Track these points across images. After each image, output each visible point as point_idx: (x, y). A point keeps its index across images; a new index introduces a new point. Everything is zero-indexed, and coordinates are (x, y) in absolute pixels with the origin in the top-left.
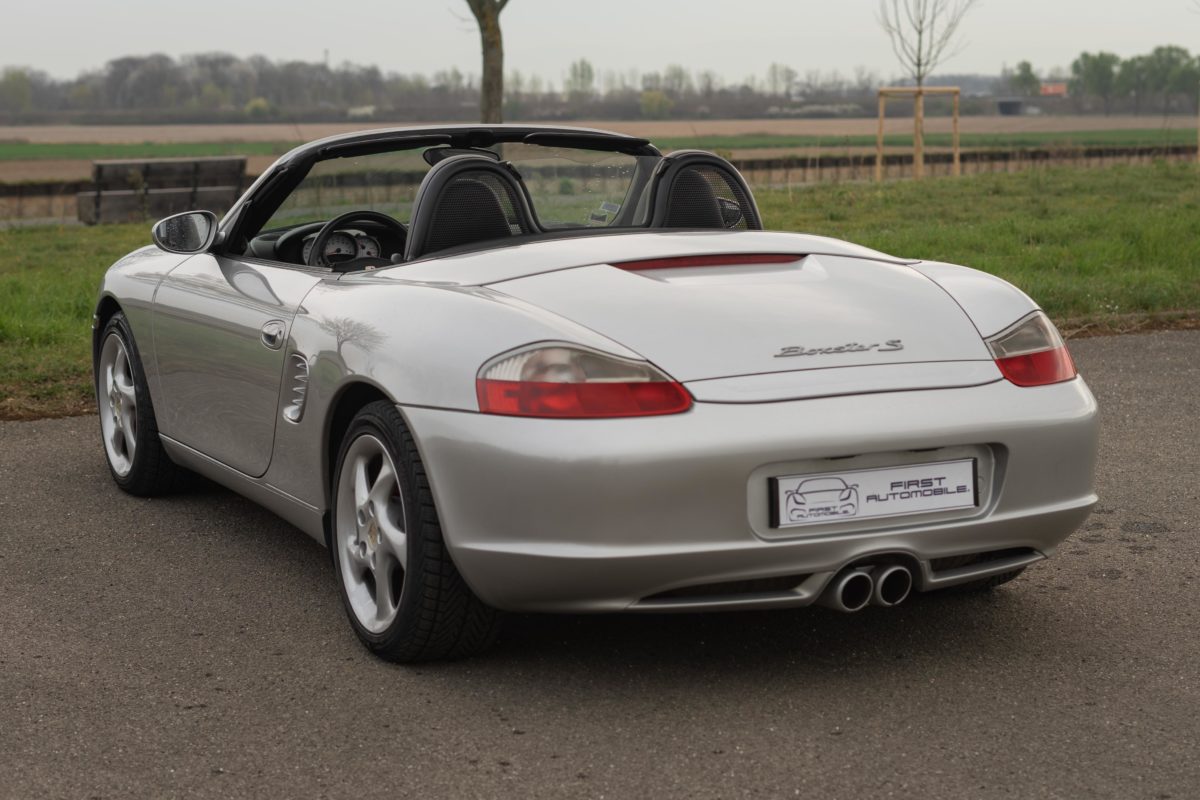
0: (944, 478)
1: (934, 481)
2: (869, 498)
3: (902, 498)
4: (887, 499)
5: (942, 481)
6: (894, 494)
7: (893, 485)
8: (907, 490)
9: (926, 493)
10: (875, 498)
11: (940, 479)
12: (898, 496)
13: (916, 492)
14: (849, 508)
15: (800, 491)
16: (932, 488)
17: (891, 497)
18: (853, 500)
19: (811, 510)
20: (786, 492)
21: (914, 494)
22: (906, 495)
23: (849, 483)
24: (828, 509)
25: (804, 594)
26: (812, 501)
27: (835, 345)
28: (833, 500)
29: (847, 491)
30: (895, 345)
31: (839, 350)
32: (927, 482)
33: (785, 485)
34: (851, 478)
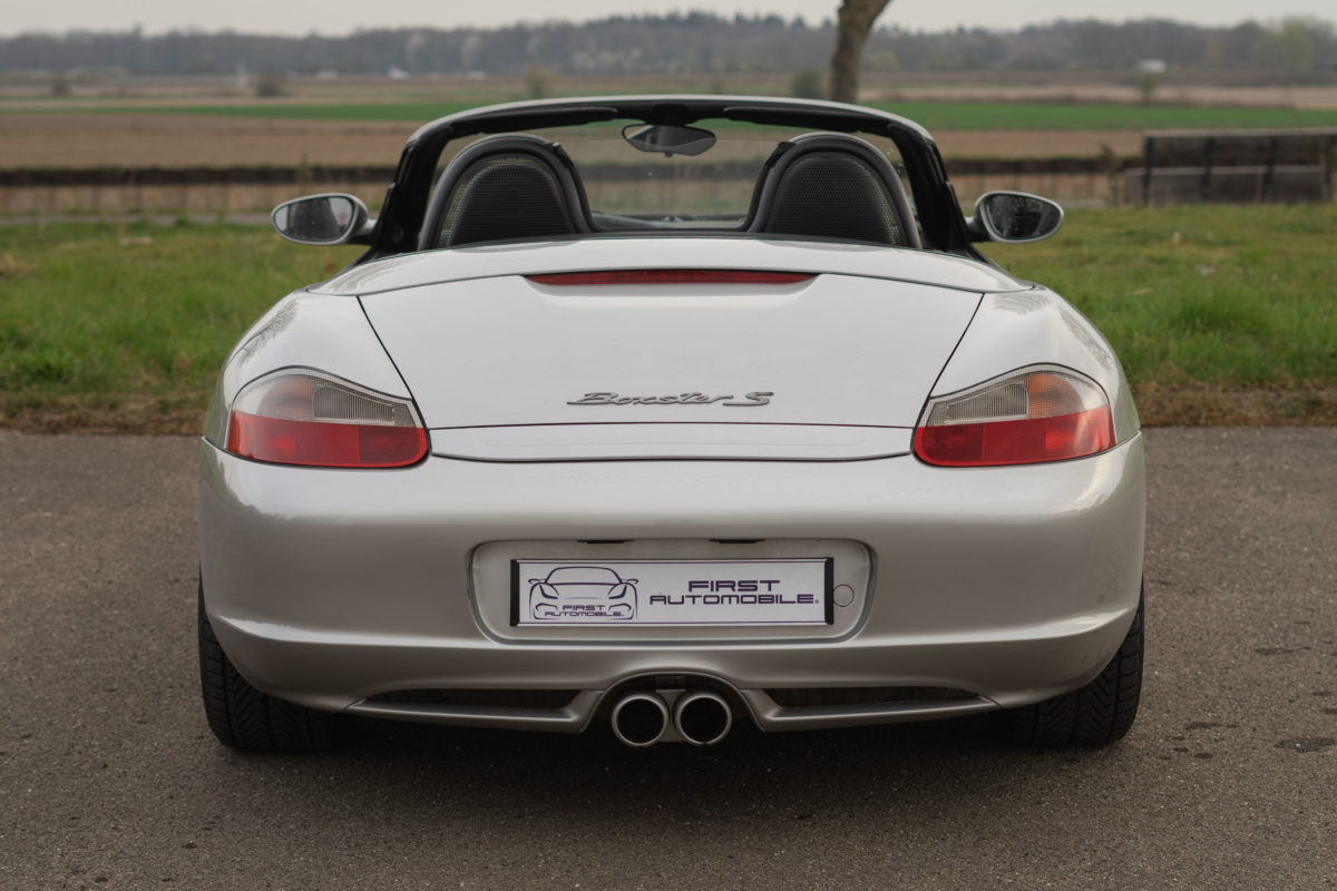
0: (778, 582)
1: (758, 584)
2: (653, 599)
3: (705, 603)
4: (682, 603)
5: (773, 585)
6: (694, 597)
7: (692, 585)
8: (715, 593)
9: (745, 599)
10: (665, 599)
11: (770, 583)
12: (699, 601)
13: (730, 597)
14: (623, 610)
15: (549, 582)
16: (757, 593)
17: (688, 601)
18: (629, 598)
19: (564, 607)
20: (530, 581)
21: (726, 600)
22: (715, 600)
23: (624, 577)
24: (592, 608)
25: (572, 717)
26: (566, 596)
27: (659, 395)
28: (600, 596)
29: (622, 586)
30: (759, 399)
31: (666, 401)
32: (750, 586)
33: (528, 572)
34: (626, 571)
